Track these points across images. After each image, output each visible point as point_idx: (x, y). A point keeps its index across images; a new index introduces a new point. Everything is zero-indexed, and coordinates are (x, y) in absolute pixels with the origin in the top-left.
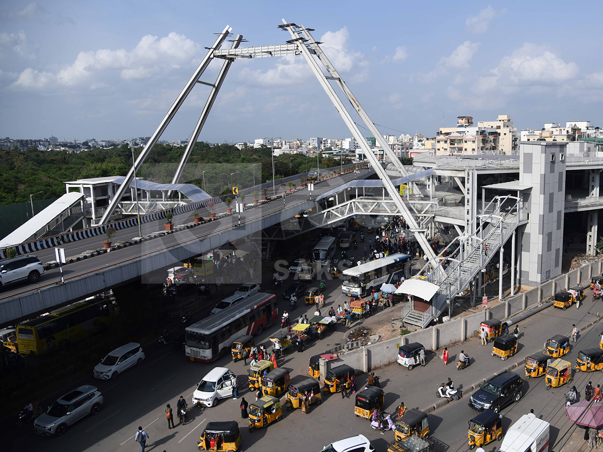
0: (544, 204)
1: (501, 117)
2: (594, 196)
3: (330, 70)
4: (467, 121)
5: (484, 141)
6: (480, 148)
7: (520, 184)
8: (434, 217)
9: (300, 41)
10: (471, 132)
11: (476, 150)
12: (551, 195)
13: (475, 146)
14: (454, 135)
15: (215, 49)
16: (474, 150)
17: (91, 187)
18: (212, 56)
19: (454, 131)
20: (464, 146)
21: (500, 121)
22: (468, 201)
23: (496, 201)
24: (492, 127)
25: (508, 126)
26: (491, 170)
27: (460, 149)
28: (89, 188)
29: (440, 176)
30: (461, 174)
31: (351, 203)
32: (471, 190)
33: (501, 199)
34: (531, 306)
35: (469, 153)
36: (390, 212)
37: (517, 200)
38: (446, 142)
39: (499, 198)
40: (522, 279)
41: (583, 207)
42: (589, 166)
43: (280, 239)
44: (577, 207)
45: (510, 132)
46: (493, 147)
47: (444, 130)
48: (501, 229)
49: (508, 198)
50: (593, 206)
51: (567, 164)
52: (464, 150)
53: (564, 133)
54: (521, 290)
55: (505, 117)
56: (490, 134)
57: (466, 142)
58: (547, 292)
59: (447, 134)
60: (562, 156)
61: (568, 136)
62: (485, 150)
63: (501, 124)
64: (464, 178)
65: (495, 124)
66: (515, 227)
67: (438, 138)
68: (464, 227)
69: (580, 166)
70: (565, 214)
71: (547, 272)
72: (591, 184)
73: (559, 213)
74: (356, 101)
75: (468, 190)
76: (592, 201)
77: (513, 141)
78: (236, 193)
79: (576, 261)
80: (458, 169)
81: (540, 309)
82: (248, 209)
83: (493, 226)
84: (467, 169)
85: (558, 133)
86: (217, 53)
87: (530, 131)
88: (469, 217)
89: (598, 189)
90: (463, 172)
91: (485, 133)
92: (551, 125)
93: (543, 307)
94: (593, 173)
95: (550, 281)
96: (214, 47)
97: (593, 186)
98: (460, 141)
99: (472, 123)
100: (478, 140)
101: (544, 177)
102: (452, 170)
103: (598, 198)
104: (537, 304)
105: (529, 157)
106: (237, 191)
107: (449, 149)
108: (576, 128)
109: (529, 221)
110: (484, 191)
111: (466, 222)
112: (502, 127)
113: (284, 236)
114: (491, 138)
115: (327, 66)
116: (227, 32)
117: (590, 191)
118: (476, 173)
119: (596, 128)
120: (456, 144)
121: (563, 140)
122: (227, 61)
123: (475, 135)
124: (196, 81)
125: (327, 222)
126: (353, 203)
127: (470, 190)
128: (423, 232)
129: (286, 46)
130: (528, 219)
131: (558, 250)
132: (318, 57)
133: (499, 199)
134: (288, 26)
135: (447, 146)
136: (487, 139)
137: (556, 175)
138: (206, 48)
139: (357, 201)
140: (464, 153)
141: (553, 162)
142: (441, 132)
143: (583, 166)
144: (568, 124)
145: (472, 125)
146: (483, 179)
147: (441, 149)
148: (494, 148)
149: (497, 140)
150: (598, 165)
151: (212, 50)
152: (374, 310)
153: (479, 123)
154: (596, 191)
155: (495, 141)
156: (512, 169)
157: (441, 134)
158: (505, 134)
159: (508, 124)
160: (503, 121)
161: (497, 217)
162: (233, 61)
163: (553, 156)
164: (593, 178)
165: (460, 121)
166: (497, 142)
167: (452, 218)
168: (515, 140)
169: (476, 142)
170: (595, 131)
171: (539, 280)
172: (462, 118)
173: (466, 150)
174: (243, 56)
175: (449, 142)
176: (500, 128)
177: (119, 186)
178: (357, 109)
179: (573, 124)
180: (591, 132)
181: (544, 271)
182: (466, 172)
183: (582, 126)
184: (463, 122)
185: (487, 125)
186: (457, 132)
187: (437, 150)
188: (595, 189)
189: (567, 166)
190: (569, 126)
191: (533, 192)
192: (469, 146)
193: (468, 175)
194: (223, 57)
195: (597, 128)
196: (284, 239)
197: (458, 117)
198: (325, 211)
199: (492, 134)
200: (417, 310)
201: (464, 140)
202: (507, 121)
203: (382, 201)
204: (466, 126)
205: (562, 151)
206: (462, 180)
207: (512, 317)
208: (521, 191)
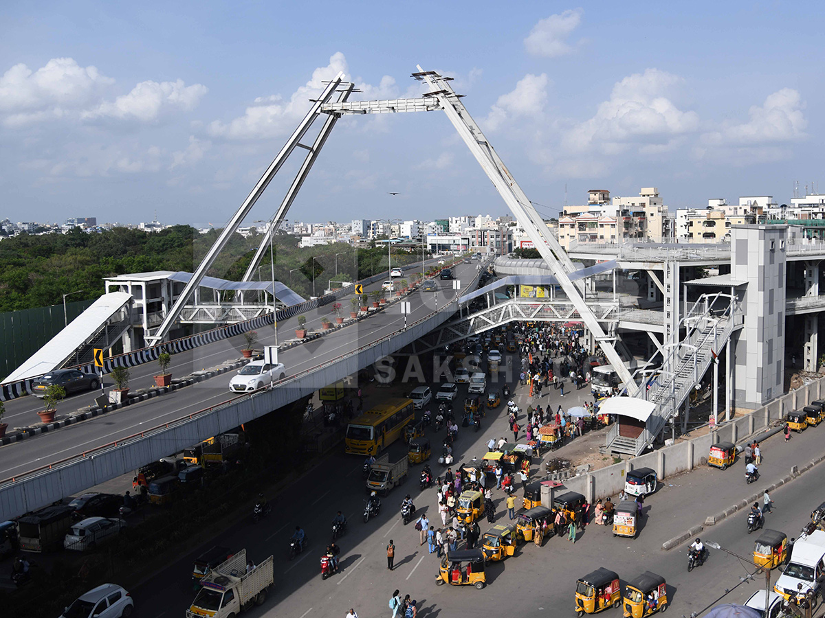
0: (764, 303)
1: (645, 191)
2: (813, 294)
3: (474, 131)
4: (601, 196)
5: (628, 225)
6: (622, 235)
7: (732, 279)
8: (618, 323)
9: (442, 94)
10: (609, 212)
11: (617, 237)
12: (772, 292)
13: (615, 231)
14: (585, 216)
15: (323, 102)
16: (613, 237)
17: (143, 285)
18: (319, 111)
19: (584, 211)
20: (599, 231)
21: (644, 196)
22: (669, 301)
23: (703, 300)
24: (633, 204)
25: (655, 204)
26: (694, 261)
28: (141, 286)
30: (658, 267)
31: (507, 306)
32: (672, 286)
33: (709, 297)
34: (759, 430)
36: (560, 317)
37: (730, 298)
38: (573, 226)
39: (706, 296)
40: (736, 400)
41: (802, 309)
42: (804, 256)
44: (794, 310)
45: (659, 212)
46: (640, 233)
47: (570, 210)
48: (715, 335)
49: (719, 297)
50: (813, 307)
51: (788, 253)
52: (599, 237)
53: (741, 212)
54: (736, 415)
55: (651, 191)
56: (634, 214)
57: (602, 226)
58: (774, 414)
59: (574, 215)
60: (782, 242)
61: (747, 218)
62: (628, 238)
63: (646, 200)
64: (662, 272)
65: (637, 201)
66: (729, 333)
67: (561, 220)
68: (663, 334)
69: (796, 256)
70: (786, 317)
71: (768, 390)
72: (808, 279)
73: (780, 314)
74: (507, 172)
75: (669, 286)
76: (811, 301)
77: (663, 224)
78: (359, 292)
79: (796, 379)
80: (653, 260)
81: (769, 434)
82: (372, 314)
83: (700, 331)
86: (326, 107)
87: (690, 211)
88: (670, 321)
89: (818, 285)
90: (660, 264)
91: (628, 213)
92: (719, 202)
93: (773, 432)
94: (811, 265)
95: (776, 400)
96: (322, 99)
97: (810, 282)
98: (594, 224)
99: (608, 199)
100: (619, 223)
101: (763, 270)
102: (644, 262)
103: (817, 298)
104: (765, 428)
105: (742, 244)
106: (361, 289)
107: (577, 236)
108: (755, 205)
109: (745, 325)
110: (685, 287)
111: (666, 329)
112: (647, 205)
114: (637, 220)
115: (471, 127)
116: (339, 80)
117: (806, 289)
118: (678, 265)
120: (587, 229)
122: (332, 117)
123: (615, 216)
124: (296, 143)
125: (474, 331)
126: (510, 306)
127: (670, 288)
128: (612, 342)
129: (422, 100)
130: (743, 323)
131: (779, 363)
132: (459, 114)
133: (707, 298)
134: (424, 74)
135: (575, 231)
136: (631, 221)
137: (776, 266)
138: (311, 100)
139: (515, 302)
140: (599, 241)
141: (773, 251)
142: (565, 211)
143: (800, 256)
145: (608, 202)
146: (688, 273)
147: (566, 236)
148: (640, 235)
149: (645, 223)
150: (819, 255)
151: (319, 103)
153: (615, 199)
154: (815, 289)
155: (642, 224)
157: (566, 214)
158: (652, 215)
159: (656, 200)
160: (648, 195)
161: (704, 320)
162: (340, 117)
163: (773, 243)
164: (811, 271)
165: (592, 196)
166: (645, 226)
167: (645, 323)
168: (666, 223)
169: (616, 226)
170: (781, 210)
171: (759, 401)
172: (595, 192)
173: (602, 237)
174: (355, 111)
175: (577, 226)
176: (644, 207)
177: (184, 285)
178: (510, 182)
179: (752, 200)
180: (775, 211)
181: (765, 389)
182: (665, 264)
183: (762, 202)
184: (596, 197)
185: (626, 203)
186: (589, 212)
187: (560, 238)
188: (813, 286)
189: (788, 256)
190: (746, 203)
191: (749, 288)
192: (606, 232)
193: (668, 268)
194: (331, 112)
195: (783, 206)
197: (590, 191)
198: (473, 316)
199: (637, 214)
200: (623, 436)
201: (599, 223)
202: (653, 196)
203: (549, 303)
204: (600, 203)
205: (781, 237)
206: (660, 274)
207: (739, 442)
208: (735, 287)
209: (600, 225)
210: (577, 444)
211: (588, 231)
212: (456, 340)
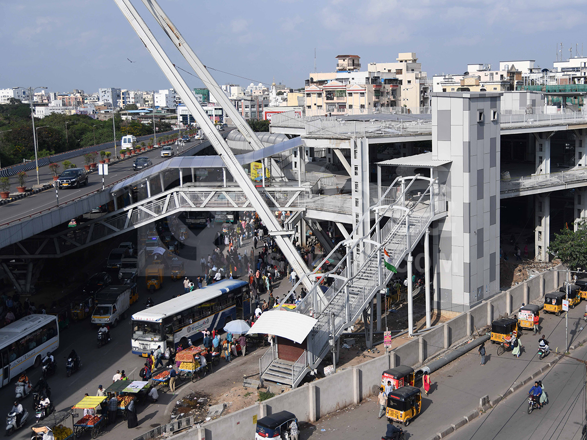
0: (470, 186)
1: (403, 56)
2: (543, 172)
4: (351, 62)
5: (378, 93)
6: (372, 104)
7: (434, 158)
8: (305, 212)
10: (359, 79)
11: (366, 106)
12: (480, 173)
13: (364, 101)
14: (333, 84)
16: (362, 106)
19: (332, 78)
20: (349, 100)
21: (401, 61)
22: (356, 186)
23: (398, 184)
25: (413, 70)
26: (390, 137)
27: (342, 106)
29: (313, 148)
30: (345, 145)
31: (172, 194)
33: (406, 180)
34: (457, 343)
35: (356, 111)
36: (235, 206)
37: (429, 182)
38: (320, 95)
39: (402, 179)
40: (442, 301)
41: (528, 189)
42: (533, 127)
43: (51, 256)
44: (518, 190)
45: (416, 78)
46: (392, 101)
47: (316, 77)
48: (407, 226)
49: (417, 179)
50: (541, 187)
51: (502, 126)
52: (347, 106)
53: (497, 78)
54: (441, 319)
55: (408, 56)
56: (387, 82)
57: (350, 94)
58: (480, 320)
59: (321, 82)
60: (494, 113)
61: (503, 84)
62: (379, 107)
63: (403, 66)
64: (348, 151)
65: (394, 67)
66: (428, 223)
67: (308, 89)
68: (352, 225)
69: (520, 127)
70: (501, 200)
71: (478, 289)
72: (538, 154)
73: (493, 199)
74: (174, 29)
75: (356, 168)
76: (541, 179)
77: (421, 92)
79: (520, 271)
80: (339, 137)
81: (470, 347)
83: (394, 222)
84: (354, 137)
85: (487, 79)
87: (447, 77)
88: (359, 210)
89: (549, 162)
90: (347, 141)
91: (378, 81)
92: (477, 67)
93: (476, 343)
94: (541, 137)
95: (484, 302)
97: (541, 158)
98: (342, 93)
99: (359, 65)
100: (369, 91)
101: (469, 147)
102: (330, 139)
103: (549, 176)
104: (467, 338)
105: (445, 116)
107: (324, 106)
108: (513, 70)
109: (449, 213)
110: (379, 169)
111: (355, 219)
112: (404, 71)
113: (58, 251)
114: (389, 88)
117: (537, 165)
118: (367, 142)
119: (543, 71)
120: (335, 98)
121: (495, 89)
123: (365, 83)
125: (132, 225)
127: (359, 169)
128: (289, 236)
130: (447, 210)
131: (493, 256)
133: (403, 182)
135: (322, 101)
136: (382, 89)
137: (487, 141)
139: (181, 189)
140: (348, 112)
141: (481, 123)
142: (312, 79)
143: (525, 128)
144: (502, 65)
145: (358, 68)
146: (378, 152)
147: (313, 107)
148: (393, 104)
149: (398, 92)
150: (548, 126)
152: (214, 363)
153: (369, 65)
154: (546, 165)
155: (394, 92)
156: (421, 134)
157: (312, 82)
158: (409, 82)
159: (414, 66)
160: (406, 61)
161: (400, 209)
163: (481, 114)
164: (541, 145)
165: (341, 62)
166: (398, 94)
167: (334, 212)
168: (424, 91)
169: (366, 95)
170: (541, 75)
171: (467, 302)
172: (343, 57)
173: (351, 107)
175: (324, 95)
176: (401, 73)
178: (177, 41)
179: (510, 64)
180: (536, 76)
181: (474, 288)
182: (352, 141)
183: (523, 67)
184: (345, 63)
185: (382, 68)
186: (337, 80)
187: (307, 109)
188: (544, 162)
189: (502, 129)
190: (503, 68)
191: (453, 169)
192: (355, 101)
193: (356, 146)
195: (545, 70)
196: (59, 255)
197: (338, 57)
198: (130, 208)
199: (389, 81)
200: (283, 359)
201: (347, 92)
202: (411, 62)
203: (223, 189)
204: (349, 70)
205: (494, 106)
206: (347, 153)
207: (429, 361)
208: (434, 168)
209: (349, 93)
210: (231, 369)
211: (335, 100)
212: (110, 236)
